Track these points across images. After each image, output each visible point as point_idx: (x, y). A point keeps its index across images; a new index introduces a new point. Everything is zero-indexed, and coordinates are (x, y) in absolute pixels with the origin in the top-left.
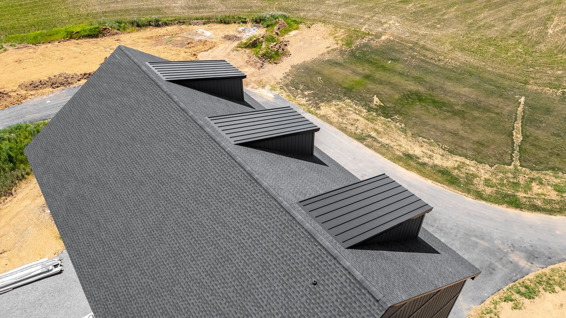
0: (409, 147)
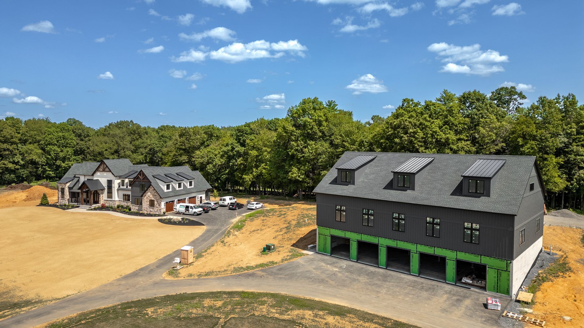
0: (341, 321)
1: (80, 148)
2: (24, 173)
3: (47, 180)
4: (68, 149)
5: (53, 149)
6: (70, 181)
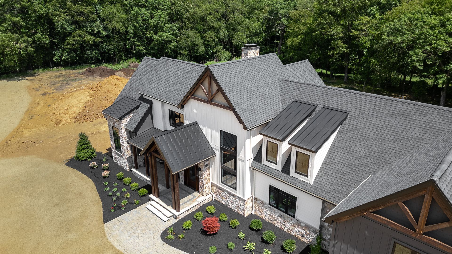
1: (176, 11)
2: (109, 46)
3: (136, 59)
4: (160, 12)
5: (141, 13)
6: (129, 113)
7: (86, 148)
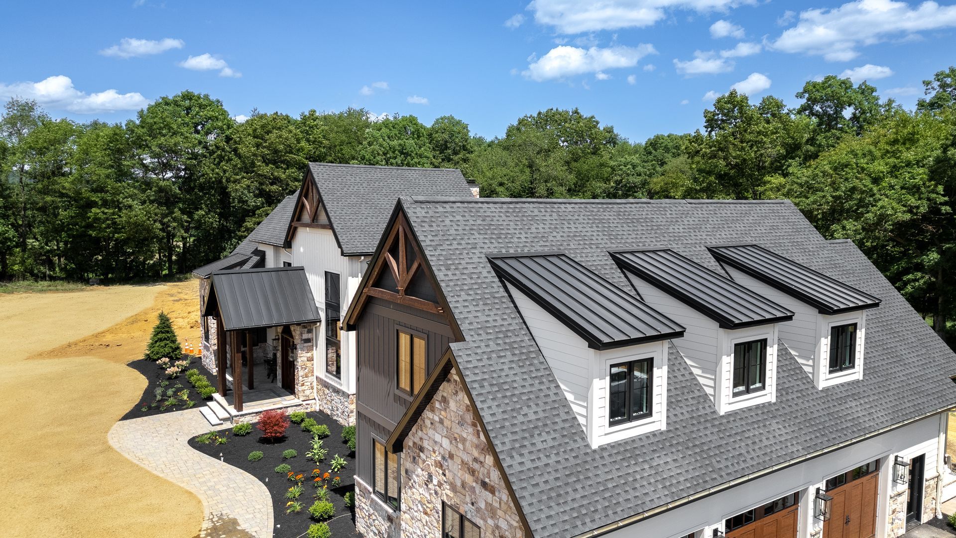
7: (165, 339)
